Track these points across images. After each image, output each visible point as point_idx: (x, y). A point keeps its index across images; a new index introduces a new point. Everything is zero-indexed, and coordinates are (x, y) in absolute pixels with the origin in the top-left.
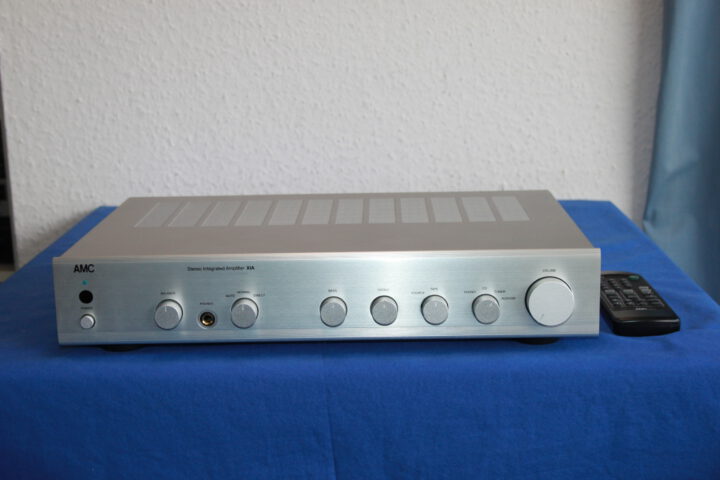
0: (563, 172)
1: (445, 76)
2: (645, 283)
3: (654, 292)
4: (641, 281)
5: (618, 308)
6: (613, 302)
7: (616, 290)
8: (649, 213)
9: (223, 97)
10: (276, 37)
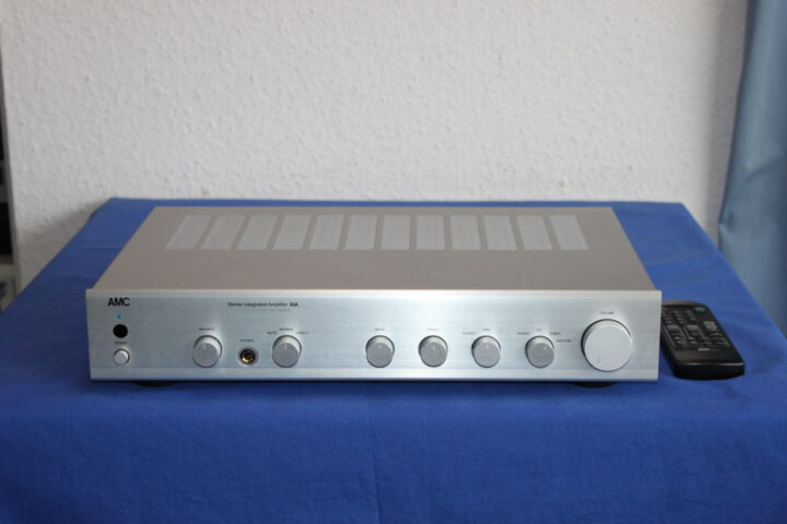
0: (630, 168)
1: (500, 59)
2: (712, 318)
3: (720, 329)
4: (707, 315)
5: (680, 348)
6: (674, 341)
7: (681, 326)
8: (726, 215)
9: (251, 78)
10: (312, 11)
